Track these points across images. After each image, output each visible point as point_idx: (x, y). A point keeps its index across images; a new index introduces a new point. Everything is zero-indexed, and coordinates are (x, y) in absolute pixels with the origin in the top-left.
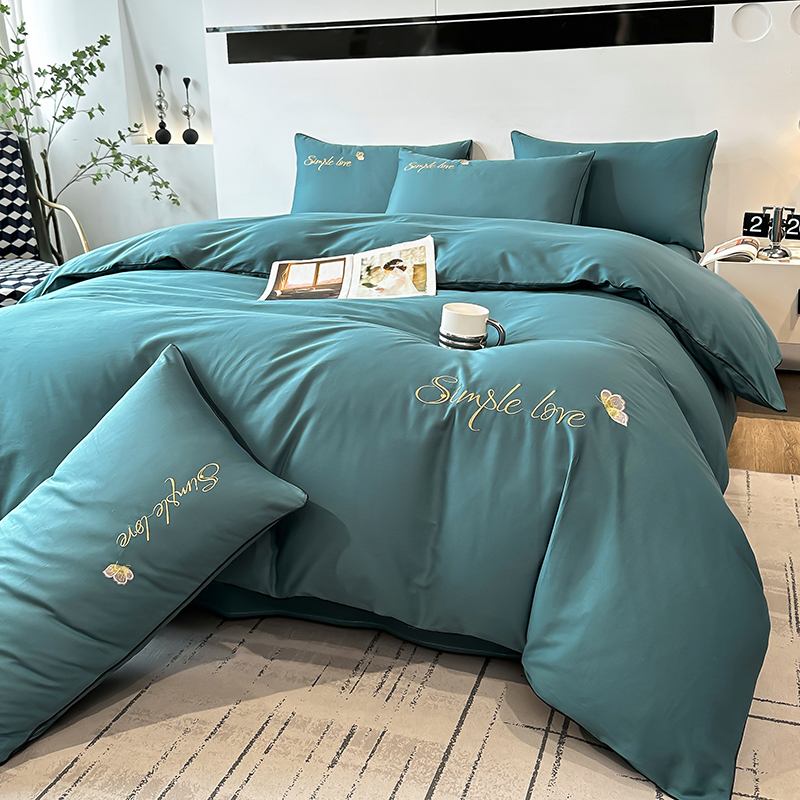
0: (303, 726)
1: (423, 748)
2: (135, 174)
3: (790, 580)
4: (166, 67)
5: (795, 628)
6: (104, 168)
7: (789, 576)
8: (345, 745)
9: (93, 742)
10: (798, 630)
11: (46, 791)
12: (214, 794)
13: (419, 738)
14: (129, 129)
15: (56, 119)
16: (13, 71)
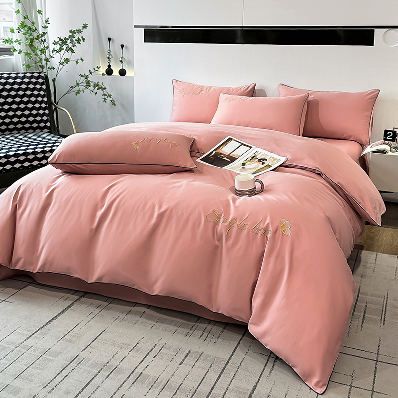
0: (169, 348)
1: (218, 360)
2: (95, 91)
3: (385, 302)
4: (113, 39)
5: (382, 323)
6: (82, 88)
7: (385, 300)
8: (186, 357)
9: (84, 350)
10: (384, 324)
11: (67, 366)
12: (133, 371)
13: (217, 356)
14: (94, 69)
15: (60, 64)
16: (42, 41)
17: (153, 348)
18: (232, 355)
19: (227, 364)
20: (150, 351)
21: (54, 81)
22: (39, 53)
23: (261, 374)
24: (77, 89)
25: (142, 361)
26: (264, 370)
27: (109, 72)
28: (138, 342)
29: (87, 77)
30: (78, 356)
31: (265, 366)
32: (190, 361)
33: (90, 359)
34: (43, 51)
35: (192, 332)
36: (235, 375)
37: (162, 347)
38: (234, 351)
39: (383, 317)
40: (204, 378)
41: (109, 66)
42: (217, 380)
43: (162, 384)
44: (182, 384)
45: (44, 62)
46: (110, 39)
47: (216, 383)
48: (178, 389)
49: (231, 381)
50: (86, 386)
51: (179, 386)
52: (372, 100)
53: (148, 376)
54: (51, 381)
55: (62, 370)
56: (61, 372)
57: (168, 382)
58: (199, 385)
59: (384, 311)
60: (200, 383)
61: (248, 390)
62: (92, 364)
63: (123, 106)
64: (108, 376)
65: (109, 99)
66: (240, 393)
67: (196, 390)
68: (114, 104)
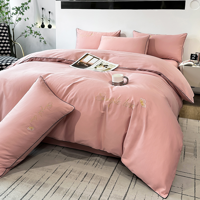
0: (75, 172)
1: (103, 179)
2: (35, 35)
3: (195, 145)
4: (45, 9)
5: (195, 157)
6: (28, 34)
7: (195, 144)
8: (85, 177)
9: (25, 173)
10: (196, 157)
11: (15, 183)
12: (54, 186)
13: (103, 176)
14: (35, 24)
15: (16, 21)
16: (6, 8)
17: (66, 172)
18: (112, 175)
19: (109, 181)
20: (64, 174)
21: (13, 30)
22: (5, 14)
23: (129, 187)
24: (25, 34)
25: (59, 179)
26: (130, 184)
27: (43, 26)
28: (57, 168)
29: (31, 28)
30: (21, 176)
31: (131, 182)
32: (87, 179)
33: (29, 178)
34: (7, 13)
35: (88, 162)
36: (113, 187)
37: (71, 171)
38: (113, 173)
39: (195, 154)
40: (95, 189)
41: (43, 23)
42: (103, 191)
43: (71, 193)
44: (83, 193)
45: (8, 19)
46: (43, 9)
47: (103, 192)
48: (81, 196)
49: (112, 191)
50: (26, 195)
51: (81, 195)
52: (183, 39)
53: (62, 189)
54: (5, 192)
55: (12, 185)
56: (11, 186)
57: (74, 192)
58: (93, 194)
59: (195, 150)
60: (93, 193)
61: (121, 197)
62: (30, 181)
63: (50, 44)
64: (39, 189)
65: (43, 40)
66: (117, 198)
67: (91, 197)
68: (45, 43)
